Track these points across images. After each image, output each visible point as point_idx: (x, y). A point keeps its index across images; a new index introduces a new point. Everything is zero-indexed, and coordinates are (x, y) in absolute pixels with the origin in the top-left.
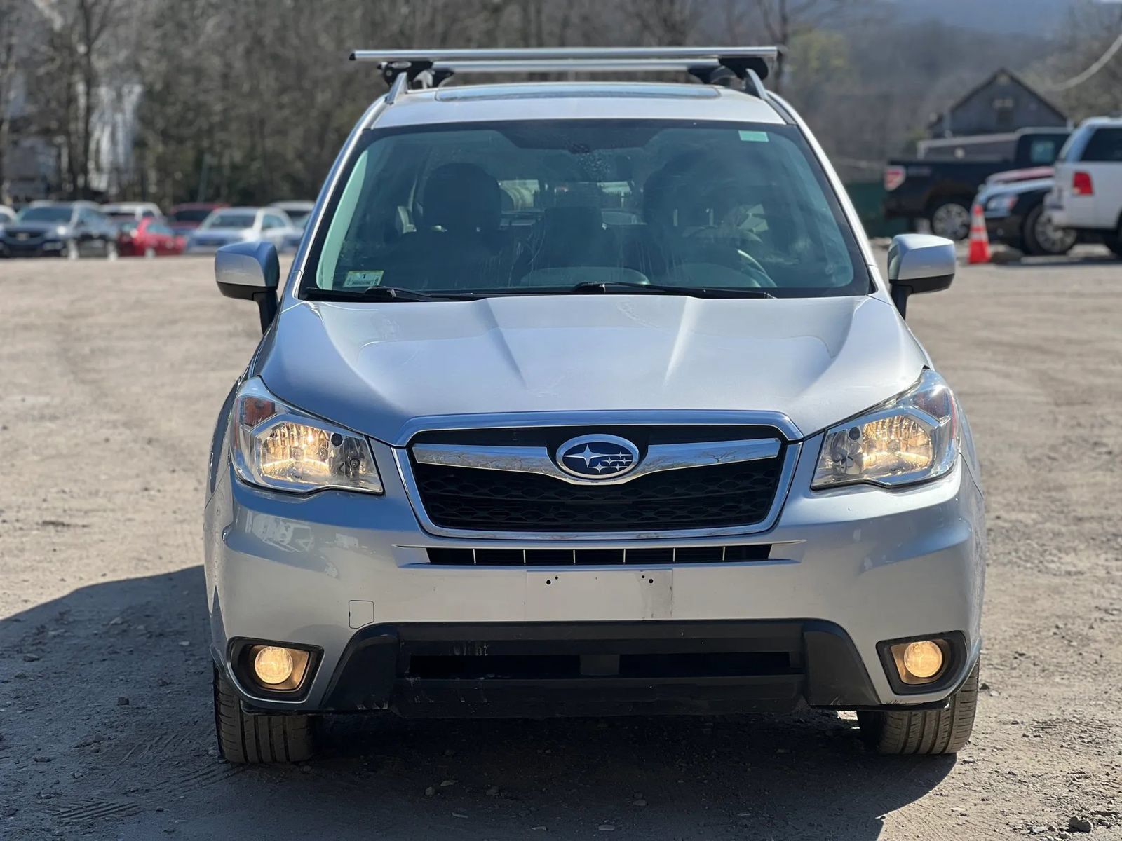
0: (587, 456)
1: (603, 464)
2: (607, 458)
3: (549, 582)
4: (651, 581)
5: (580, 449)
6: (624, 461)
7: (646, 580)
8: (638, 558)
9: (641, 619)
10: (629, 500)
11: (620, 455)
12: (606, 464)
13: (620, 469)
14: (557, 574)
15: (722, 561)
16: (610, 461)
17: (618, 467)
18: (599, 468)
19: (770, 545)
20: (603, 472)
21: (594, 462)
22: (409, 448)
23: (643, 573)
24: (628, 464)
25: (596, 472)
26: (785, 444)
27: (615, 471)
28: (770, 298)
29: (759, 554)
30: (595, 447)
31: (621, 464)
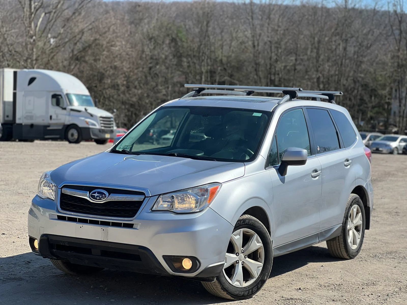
0: (96, 195)
2: (100, 196)
3: (81, 227)
4: (103, 230)
5: (95, 193)
6: (104, 197)
9: (101, 240)
10: (104, 208)
11: (103, 195)
12: (100, 197)
13: (103, 199)
14: (83, 225)
15: (122, 227)
16: (101, 197)
17: (102, 198)
18: (98, 198)
19: (133, 224)
20: (99, 199)
21: (97, 196)
22: (61, 188)
23: (102, 228)
24: (105, 198)
25: (97, 199)
26: (146, 197)
27: (101, 199)
28: (215, 161)
29: (130, 226)
30: (99, 193)
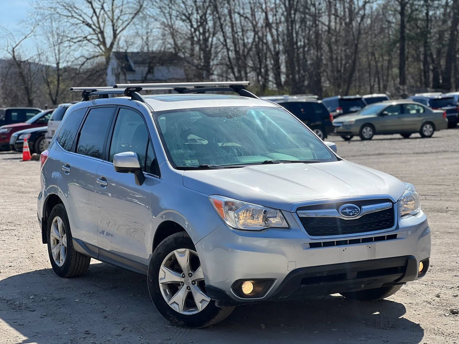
0: (347, 211)
1: (352, 213)
2: (353, 211)
3: (344, 250)
4: (370, 247)
5: (345, 209)
6: (357, 211)
7: (369, 247)
8: (365, 241)
9: (367, 259)
10: (361, 223)
11: (356, 210)
12: (353, 213)
13: (357, 214)
14: (346, 248)
16: (353, 212)
17: (356, 213)
18: (351, 214)
19: (397, 234)
20: (353, 215)
21: (350, 212)
22: (296, 212)
23: (368, 245)
24: (358, 212)
26: (393, 203)
27: (355, 215)
29: (393, 237)
30: (348, 208)
31: (357, 212)
